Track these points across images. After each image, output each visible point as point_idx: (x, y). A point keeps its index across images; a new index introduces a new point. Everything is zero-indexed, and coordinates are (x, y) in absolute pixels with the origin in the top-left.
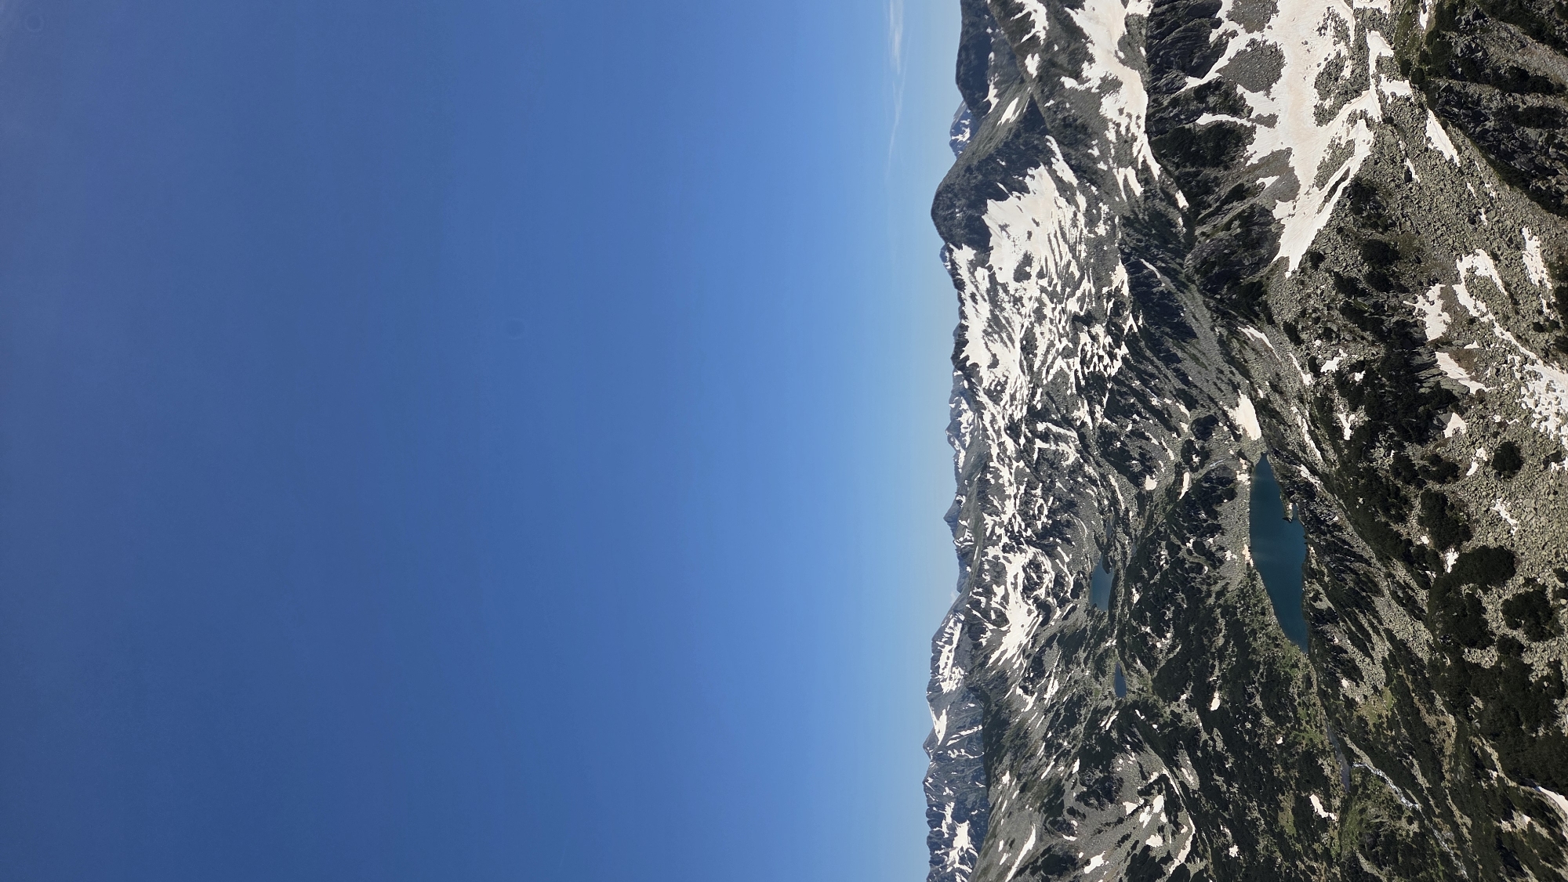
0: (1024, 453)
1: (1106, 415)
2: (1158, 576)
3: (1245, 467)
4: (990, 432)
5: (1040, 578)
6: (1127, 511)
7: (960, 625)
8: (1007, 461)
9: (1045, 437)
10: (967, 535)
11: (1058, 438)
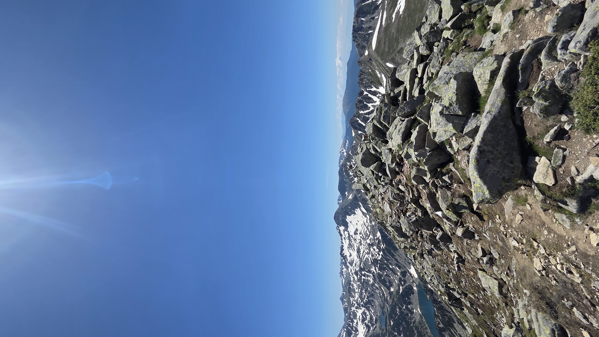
0: (359, 280)
1: (379, 270)
2: (397, 317)
3: (415, 285)
4: (351, 274)
5: (366, 317)
6: (387, 297)
7: (345, 332)
8: (355, 282)
9: (364, 275)
10: (346, 304)
11: (368, 276)
